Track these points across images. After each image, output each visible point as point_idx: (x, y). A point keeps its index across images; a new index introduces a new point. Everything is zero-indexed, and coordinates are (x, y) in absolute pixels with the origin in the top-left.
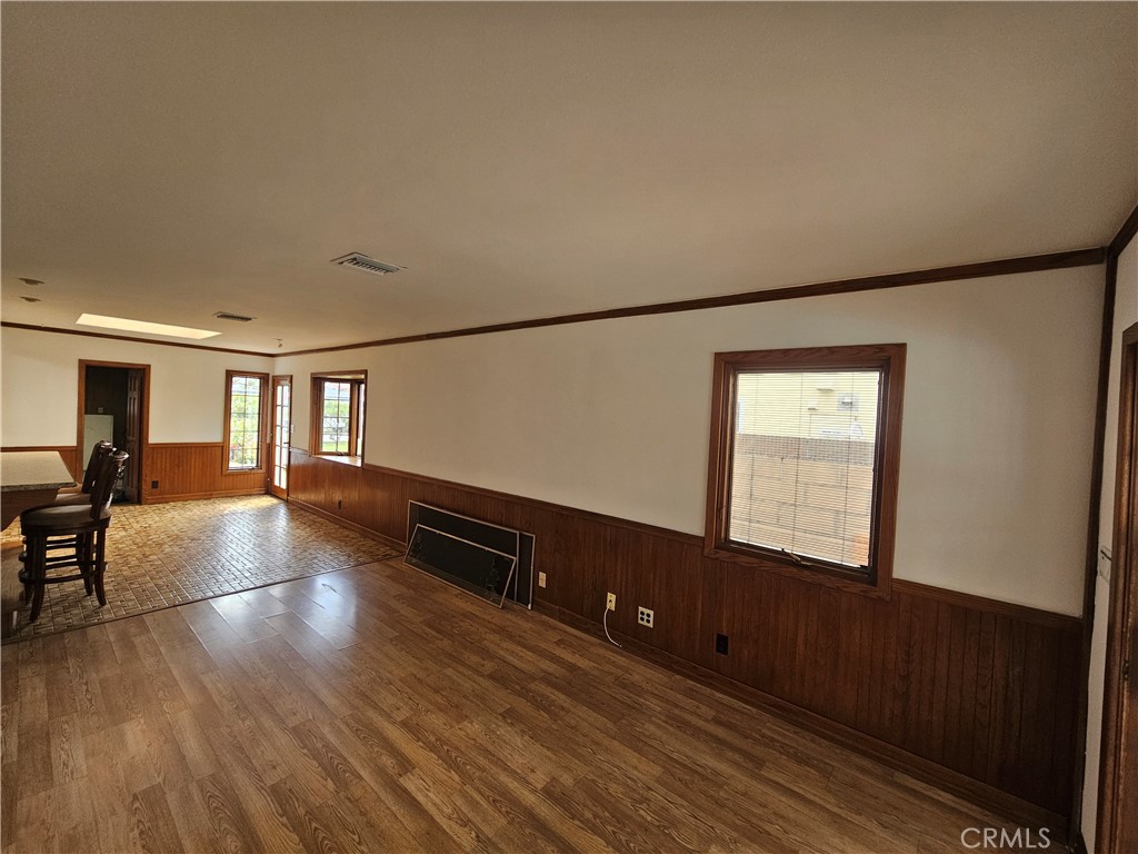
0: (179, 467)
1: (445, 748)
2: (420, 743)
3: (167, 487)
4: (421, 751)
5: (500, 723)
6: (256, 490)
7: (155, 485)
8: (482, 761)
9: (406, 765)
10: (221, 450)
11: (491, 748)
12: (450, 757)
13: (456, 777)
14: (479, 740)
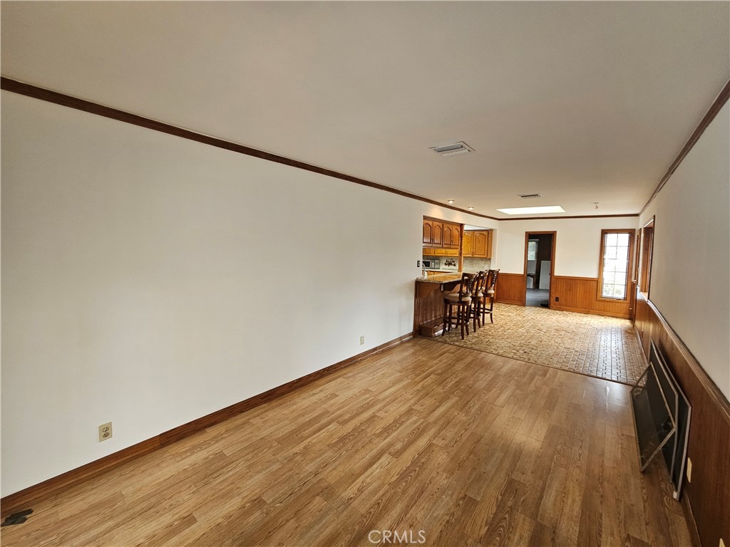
0: (570, 290)
1: (417, 469)
2: (417, 456)
3: (563, 302)
4: (411, 458)
5: (454, 497)
6: (621, 315)
7: (557, 299)
8: (411, 491)
9: (398, 454)
10: (596, 284)
11: (425, 494)
12: (410, 473)
13: (394, 479)
14: (430, 486)
